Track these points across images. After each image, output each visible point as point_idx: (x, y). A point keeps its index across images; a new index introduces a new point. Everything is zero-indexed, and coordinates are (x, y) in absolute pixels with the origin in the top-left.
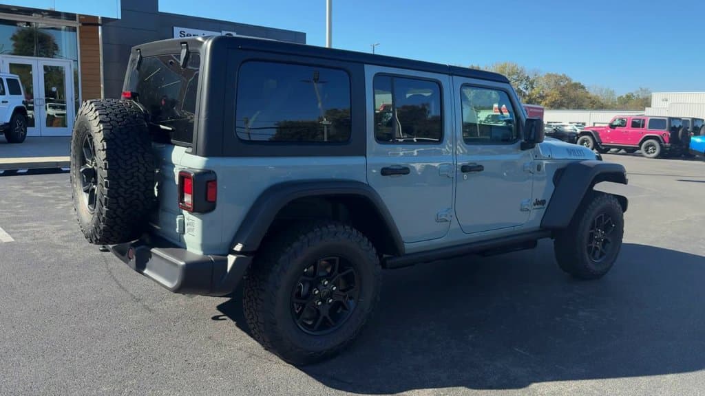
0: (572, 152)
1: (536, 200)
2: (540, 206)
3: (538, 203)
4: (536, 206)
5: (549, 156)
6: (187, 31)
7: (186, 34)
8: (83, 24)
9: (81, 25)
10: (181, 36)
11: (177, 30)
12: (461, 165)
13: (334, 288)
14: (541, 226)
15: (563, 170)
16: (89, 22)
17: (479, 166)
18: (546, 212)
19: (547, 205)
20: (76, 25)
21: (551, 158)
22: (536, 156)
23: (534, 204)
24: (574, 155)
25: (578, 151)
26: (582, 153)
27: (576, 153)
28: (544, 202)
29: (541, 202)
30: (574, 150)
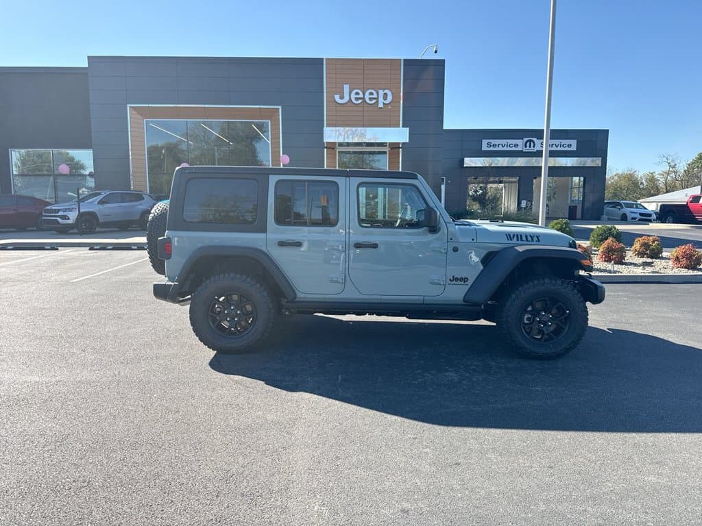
0: (515, 236)
1: (453, 277)
2: (459, 282)
3: (457, 279)
4: (454, 282)
5: (473, 240)
6: (493, 142)
8: (391, 149)
11: (485, 142)
12: (354, 242)
13: (238, 312)
14: (464, 300)
15: (497, 253)
16: (394, 147)
17: (373, 244)
18: (470, 288)
19: (470, 282)
20: (387, 149)
21: (475, 241)
22: (451, 239)
23: (450, 280)
24: (518, 240)
25: (529, 237)
26: (535, 239)
27: (524, 238)
28: (465, 280)
29: (461, 279)
30: (521, 236)
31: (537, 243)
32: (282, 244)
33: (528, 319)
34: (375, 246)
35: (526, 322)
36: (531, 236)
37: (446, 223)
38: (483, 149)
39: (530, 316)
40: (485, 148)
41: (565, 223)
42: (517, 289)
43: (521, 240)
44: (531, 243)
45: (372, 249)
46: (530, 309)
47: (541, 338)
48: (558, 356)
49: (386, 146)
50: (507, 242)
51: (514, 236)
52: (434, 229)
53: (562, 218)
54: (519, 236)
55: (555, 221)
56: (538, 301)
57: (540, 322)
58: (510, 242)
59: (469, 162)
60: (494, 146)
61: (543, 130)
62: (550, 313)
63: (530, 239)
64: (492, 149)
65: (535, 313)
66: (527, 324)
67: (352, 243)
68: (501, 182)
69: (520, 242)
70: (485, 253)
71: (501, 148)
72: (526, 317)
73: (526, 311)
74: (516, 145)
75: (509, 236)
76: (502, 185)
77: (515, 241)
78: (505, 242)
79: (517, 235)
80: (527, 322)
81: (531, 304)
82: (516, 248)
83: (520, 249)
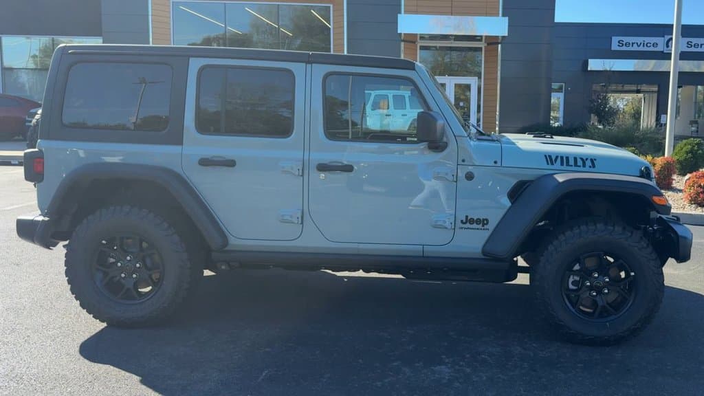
0: (559, 160)
1: (467, 217)
2: (475, 226)
3: (472, 221)
4: (468, 225)
5: (495, 162)
6: (626, 39)
7: (624, 43)
8: (488, 44)
9: (486, 45)
10: (619, 46)
11: (615, 40)
12: (317, 163)
13: (138, 265)
14: (484, 252)
15: (532, 181)
16: (492, 41)
17: (346, 165)
18: (492, 234)
19: (491, 226)
20: (482, 45)
21: (499, 164)
22: (463, 161)
23: (462, 221)
24: (562, 164)
25: (579, 160)
26: (588, 163)
27: (572, 162)
28: (484, 222)
29: (478, 221)
30: (567, 158)
31: (592, 170)
32: (205, 162)
33: (574, 283)
34: (348, 169)
35: (571, 287)
36: (582, 159)
37: (455, 136)
38: (613, 49)
39: (577, 278)
40: (615, 47)
41: (697, 144)
42: (557, 238)
43: (568, 164)
44: (582, 169)
45: (345, 174)
46: (577, 267)
47: (594, 312)
48: (617, 341)
49: (481, 40)
50: (546, 166)
51: (557, 157)
52: (437, 145)
53: (694, 138)
54: (564, 160)
55: (684, 141)
56: (589, 256)
57: (591, 288)
58: (550, 167)
59: (595, 65)
60: (627, 44)
61: (673, 25)
62: (607, 275)
63: (580, 163)
64: (624, 48)
65: (585, 274)
66: (573, 290)
67: (314, 164)
68: (638, 92)
69: (565, 167)
70: (514, 182)
71: (635, 48)
72: (571, 280)
73: (570, 270)
74: (655, 45)
75: (550, 158)
76: (641, 95)
77: (558, 165)
78: (544, 168)
79: (562, 158)
80: (574, 288)
81: (578, 261)
82: (555, 176)
83: (561, 178)
